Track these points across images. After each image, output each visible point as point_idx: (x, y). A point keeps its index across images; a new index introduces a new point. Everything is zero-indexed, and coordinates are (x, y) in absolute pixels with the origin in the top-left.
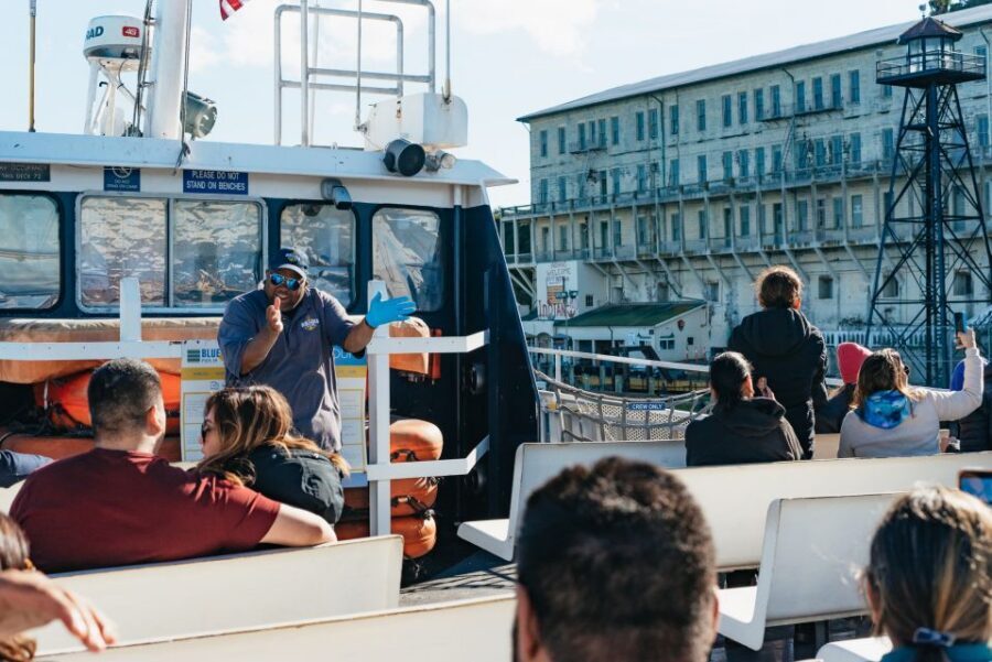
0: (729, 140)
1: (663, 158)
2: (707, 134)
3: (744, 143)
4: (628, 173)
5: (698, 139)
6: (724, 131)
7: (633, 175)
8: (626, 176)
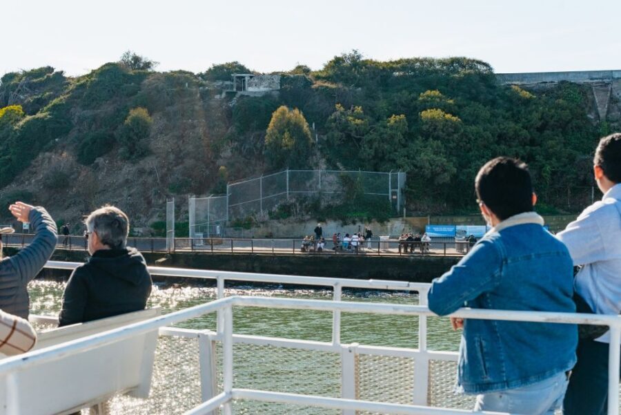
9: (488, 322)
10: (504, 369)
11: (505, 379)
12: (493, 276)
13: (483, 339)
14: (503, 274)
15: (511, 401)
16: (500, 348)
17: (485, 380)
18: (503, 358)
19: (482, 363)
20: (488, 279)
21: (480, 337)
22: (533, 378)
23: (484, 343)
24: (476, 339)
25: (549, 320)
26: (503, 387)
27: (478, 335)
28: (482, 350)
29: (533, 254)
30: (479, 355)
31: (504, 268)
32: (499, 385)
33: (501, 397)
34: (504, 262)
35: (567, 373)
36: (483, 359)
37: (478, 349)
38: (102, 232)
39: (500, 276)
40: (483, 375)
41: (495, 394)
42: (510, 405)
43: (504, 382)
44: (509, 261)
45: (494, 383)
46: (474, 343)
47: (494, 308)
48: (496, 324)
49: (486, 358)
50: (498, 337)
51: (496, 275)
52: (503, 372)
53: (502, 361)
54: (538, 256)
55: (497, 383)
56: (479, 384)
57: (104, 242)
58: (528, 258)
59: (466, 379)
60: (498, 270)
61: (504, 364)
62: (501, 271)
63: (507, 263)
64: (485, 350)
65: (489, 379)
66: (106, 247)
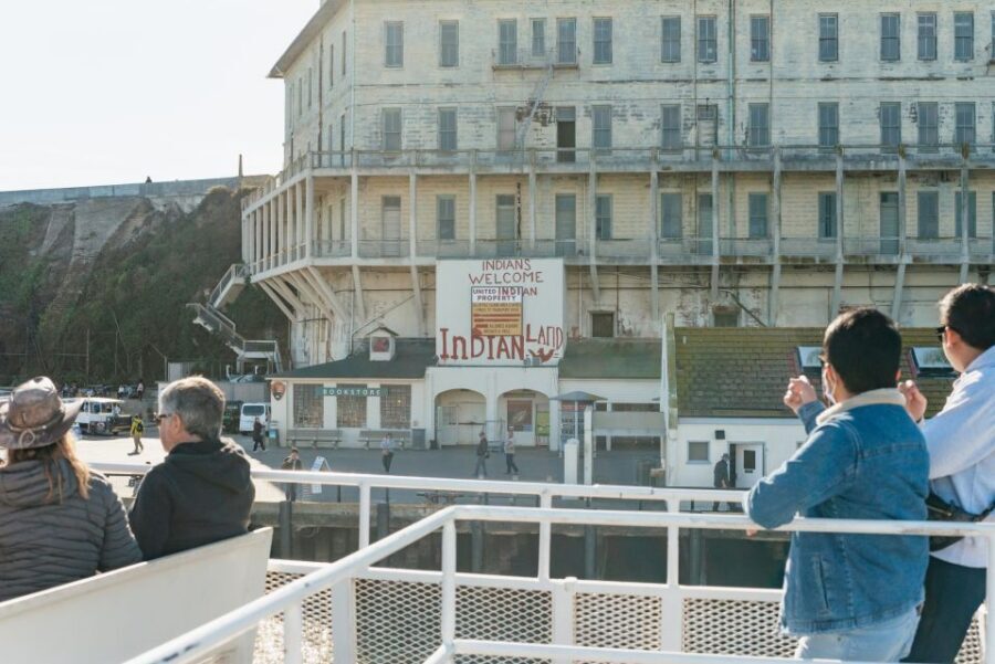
0: (894, 84)
1: (732, 97)
2: (842, 69)
3: (928, 92)
4: (639, 116)
5: (823, 76)
6: (882, 68)
7: (648, 121)
8: (632, 121)
9: (831, 536)
10: (852, 601)
11: (852, 614)
12: (844, 474)
13: (825, 560)
14: (857, 471)
15: (854, 645)
16: (846, 572)
17: (825, 615)
18: (850, 586)
19: (822, 591)
20: (839, 478)
21: (819, 556)
22: (886, 614)
23: (825, 565)
24: (814, 559)
25: (907, 531)
26: (850, 626)
27: (817, 553)
28: (822, 575)
29: (894, 445)
30: (819, 581)
31: (859, 463)
32: (844, 623)
33: (839, 639)
34: (860, 456)
35: (918, 608)
36: (824, 587)
37: (817, 573)
38: (190, 416)
39: (854, 474)
40: (821, 608)
41: (831, 637)
42: (852, 651)
43: (851, 618)
44: (866, 454)
45: (838, 620)
46: (811, 564)
47: (841, 516)
48: (842, 539)
49: (828, 586)
50: (844, 557)
51: (849, 474)
52: (850, 605)
53: (850, 590)
54: (900, 448)
55: (842, 620)
56: (816, 622)
57: (191, 430)
58: (889, 451)
59: (796, 614)
60: (852, 466)
61: (851, 594)
62: (855, 467)
63: (863, 457)
64: (826, 575)
65: (831, 614)
66: (195, 439)
